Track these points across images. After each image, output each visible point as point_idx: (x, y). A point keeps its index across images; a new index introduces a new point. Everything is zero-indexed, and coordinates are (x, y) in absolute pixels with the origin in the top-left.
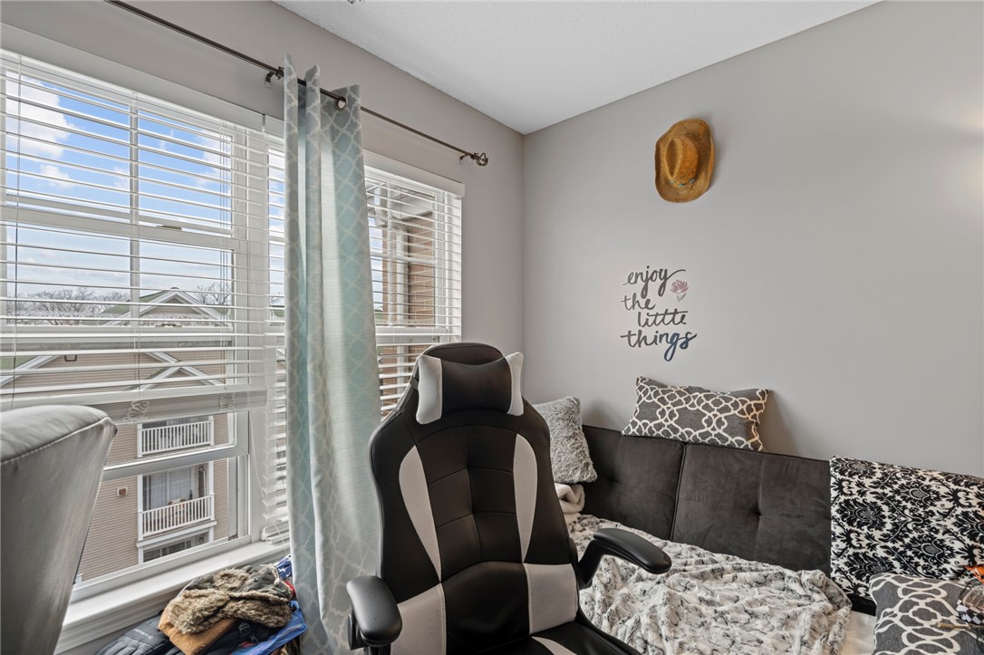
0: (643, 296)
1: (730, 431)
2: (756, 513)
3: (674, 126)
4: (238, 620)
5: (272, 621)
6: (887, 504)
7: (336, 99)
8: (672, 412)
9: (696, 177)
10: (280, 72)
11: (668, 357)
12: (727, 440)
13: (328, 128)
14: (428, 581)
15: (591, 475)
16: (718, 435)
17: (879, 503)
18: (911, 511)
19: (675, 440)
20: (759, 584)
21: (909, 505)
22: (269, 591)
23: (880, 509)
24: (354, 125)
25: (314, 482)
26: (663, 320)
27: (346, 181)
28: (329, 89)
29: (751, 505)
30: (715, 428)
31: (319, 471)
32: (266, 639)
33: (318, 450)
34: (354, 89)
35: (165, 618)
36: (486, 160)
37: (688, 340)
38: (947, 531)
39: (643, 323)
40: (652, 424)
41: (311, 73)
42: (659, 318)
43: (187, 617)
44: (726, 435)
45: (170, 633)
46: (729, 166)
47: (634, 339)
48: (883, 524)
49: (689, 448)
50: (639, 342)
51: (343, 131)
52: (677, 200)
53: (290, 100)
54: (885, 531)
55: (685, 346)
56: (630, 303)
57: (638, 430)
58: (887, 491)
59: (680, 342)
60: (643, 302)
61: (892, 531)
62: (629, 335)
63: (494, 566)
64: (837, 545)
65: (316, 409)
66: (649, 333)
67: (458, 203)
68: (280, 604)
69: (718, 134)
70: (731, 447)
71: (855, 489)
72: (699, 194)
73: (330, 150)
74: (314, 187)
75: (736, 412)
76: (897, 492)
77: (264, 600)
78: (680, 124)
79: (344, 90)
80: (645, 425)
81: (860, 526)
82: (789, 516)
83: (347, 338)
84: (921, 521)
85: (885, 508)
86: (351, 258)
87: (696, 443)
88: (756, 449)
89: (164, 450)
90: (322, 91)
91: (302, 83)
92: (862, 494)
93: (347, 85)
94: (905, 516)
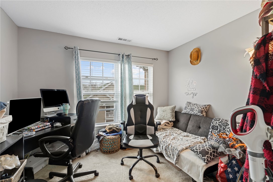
0: (189, 85)
1: (199, 112)
2: (200, 128)
3: (194, 49)
4: (114, 130)
5: (118, 131)
6: (219, 126)
7: (128, 56)
8: (189, 108)
9: (197, 60)
10: (120, 54)
11: (193, 97)
12: (198, 114)
13: (127, 61)
14: (133, 124)
15: (174, 120)
16: (196, 113)
17: (218, 126)
18: (223, 127)
19: (190, 114)
20: (194, 138)
21: (223, 126)
22: (118, 128)
23: (218, 127)
24: (131, 60)
25: (124, 113)
26: (192, 90)
27: (130, 69)
28: (127, 55)
29: (199, 126)
30: (196, 112)
31: (124, 112)
32: (116, 133)
33: (124, 109)
34: (131, 54)
35: (106, 128)
36: (158, 59)
37: (196, 94)
38: (228, 131)
39: (188, 90)
40: (186, 111)
41: (124, 54)
42: (191, 89)
43: (108, 128)
44: (198, 113)
45: (106, 130)
46: (204, 57)
47: (187, 94)
48: (218, 130)
49: (192, 115)
50: (188, 94)
51: (129, 61)
52: (194, 65)
53: (121, 59)
54: (218, 131)
55: (196, 95)
56: (186, 86)
57: (184, 112)
58: (220, 124)
59: (195, 94)
60: (188, 86)
61: (219, 131)
62: (186, 93)
63: (142, 125)
64: (210, 133)
65: (124, 103)
66: (190, 93)
67: (152, 68)
68: (119, 129)
69: (202, 51)
70: (199, 115)
71: (215, 123)
72: (198, 64)
73: (127, 64)
74: (124, 71)
75: (200, 109)
76: (222, 124)
77: (117, 128)
78: (195, 49)
79: (129, 54)
80: (185, 111)
81: (214, 130)
82: (204, 128)
83: (129, 93)
84: (224, 129)
85: (219, 127)
86: (130, 81)
87: (193, 115)
88: (203, 116)
89: (110, 117)
90: (126, 55)
91: (123, 55)
92: (216, 124)
93: (130, 53)
94: (222, 128)
